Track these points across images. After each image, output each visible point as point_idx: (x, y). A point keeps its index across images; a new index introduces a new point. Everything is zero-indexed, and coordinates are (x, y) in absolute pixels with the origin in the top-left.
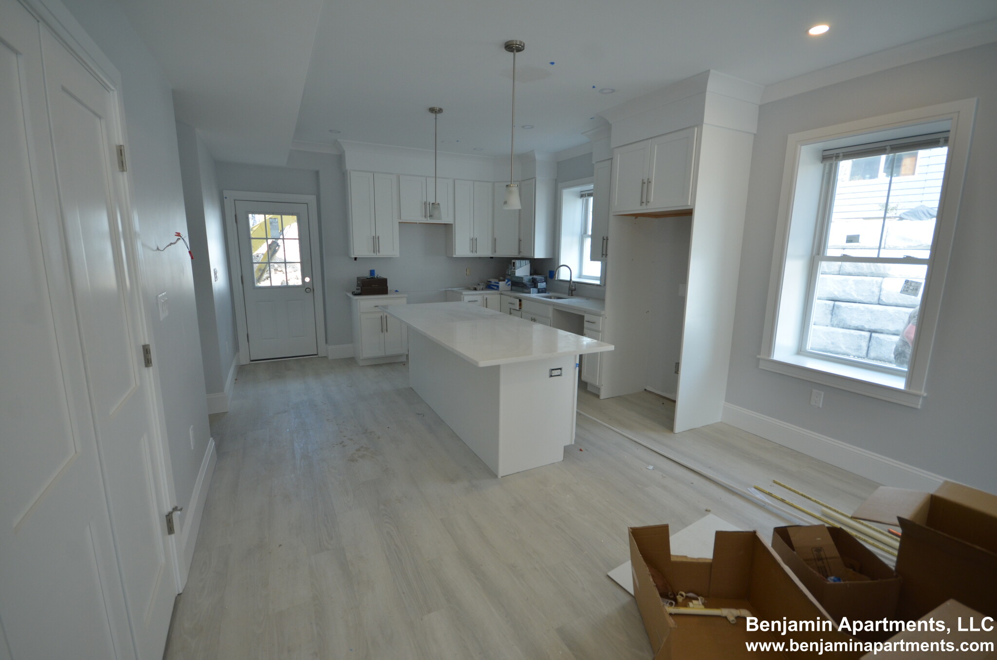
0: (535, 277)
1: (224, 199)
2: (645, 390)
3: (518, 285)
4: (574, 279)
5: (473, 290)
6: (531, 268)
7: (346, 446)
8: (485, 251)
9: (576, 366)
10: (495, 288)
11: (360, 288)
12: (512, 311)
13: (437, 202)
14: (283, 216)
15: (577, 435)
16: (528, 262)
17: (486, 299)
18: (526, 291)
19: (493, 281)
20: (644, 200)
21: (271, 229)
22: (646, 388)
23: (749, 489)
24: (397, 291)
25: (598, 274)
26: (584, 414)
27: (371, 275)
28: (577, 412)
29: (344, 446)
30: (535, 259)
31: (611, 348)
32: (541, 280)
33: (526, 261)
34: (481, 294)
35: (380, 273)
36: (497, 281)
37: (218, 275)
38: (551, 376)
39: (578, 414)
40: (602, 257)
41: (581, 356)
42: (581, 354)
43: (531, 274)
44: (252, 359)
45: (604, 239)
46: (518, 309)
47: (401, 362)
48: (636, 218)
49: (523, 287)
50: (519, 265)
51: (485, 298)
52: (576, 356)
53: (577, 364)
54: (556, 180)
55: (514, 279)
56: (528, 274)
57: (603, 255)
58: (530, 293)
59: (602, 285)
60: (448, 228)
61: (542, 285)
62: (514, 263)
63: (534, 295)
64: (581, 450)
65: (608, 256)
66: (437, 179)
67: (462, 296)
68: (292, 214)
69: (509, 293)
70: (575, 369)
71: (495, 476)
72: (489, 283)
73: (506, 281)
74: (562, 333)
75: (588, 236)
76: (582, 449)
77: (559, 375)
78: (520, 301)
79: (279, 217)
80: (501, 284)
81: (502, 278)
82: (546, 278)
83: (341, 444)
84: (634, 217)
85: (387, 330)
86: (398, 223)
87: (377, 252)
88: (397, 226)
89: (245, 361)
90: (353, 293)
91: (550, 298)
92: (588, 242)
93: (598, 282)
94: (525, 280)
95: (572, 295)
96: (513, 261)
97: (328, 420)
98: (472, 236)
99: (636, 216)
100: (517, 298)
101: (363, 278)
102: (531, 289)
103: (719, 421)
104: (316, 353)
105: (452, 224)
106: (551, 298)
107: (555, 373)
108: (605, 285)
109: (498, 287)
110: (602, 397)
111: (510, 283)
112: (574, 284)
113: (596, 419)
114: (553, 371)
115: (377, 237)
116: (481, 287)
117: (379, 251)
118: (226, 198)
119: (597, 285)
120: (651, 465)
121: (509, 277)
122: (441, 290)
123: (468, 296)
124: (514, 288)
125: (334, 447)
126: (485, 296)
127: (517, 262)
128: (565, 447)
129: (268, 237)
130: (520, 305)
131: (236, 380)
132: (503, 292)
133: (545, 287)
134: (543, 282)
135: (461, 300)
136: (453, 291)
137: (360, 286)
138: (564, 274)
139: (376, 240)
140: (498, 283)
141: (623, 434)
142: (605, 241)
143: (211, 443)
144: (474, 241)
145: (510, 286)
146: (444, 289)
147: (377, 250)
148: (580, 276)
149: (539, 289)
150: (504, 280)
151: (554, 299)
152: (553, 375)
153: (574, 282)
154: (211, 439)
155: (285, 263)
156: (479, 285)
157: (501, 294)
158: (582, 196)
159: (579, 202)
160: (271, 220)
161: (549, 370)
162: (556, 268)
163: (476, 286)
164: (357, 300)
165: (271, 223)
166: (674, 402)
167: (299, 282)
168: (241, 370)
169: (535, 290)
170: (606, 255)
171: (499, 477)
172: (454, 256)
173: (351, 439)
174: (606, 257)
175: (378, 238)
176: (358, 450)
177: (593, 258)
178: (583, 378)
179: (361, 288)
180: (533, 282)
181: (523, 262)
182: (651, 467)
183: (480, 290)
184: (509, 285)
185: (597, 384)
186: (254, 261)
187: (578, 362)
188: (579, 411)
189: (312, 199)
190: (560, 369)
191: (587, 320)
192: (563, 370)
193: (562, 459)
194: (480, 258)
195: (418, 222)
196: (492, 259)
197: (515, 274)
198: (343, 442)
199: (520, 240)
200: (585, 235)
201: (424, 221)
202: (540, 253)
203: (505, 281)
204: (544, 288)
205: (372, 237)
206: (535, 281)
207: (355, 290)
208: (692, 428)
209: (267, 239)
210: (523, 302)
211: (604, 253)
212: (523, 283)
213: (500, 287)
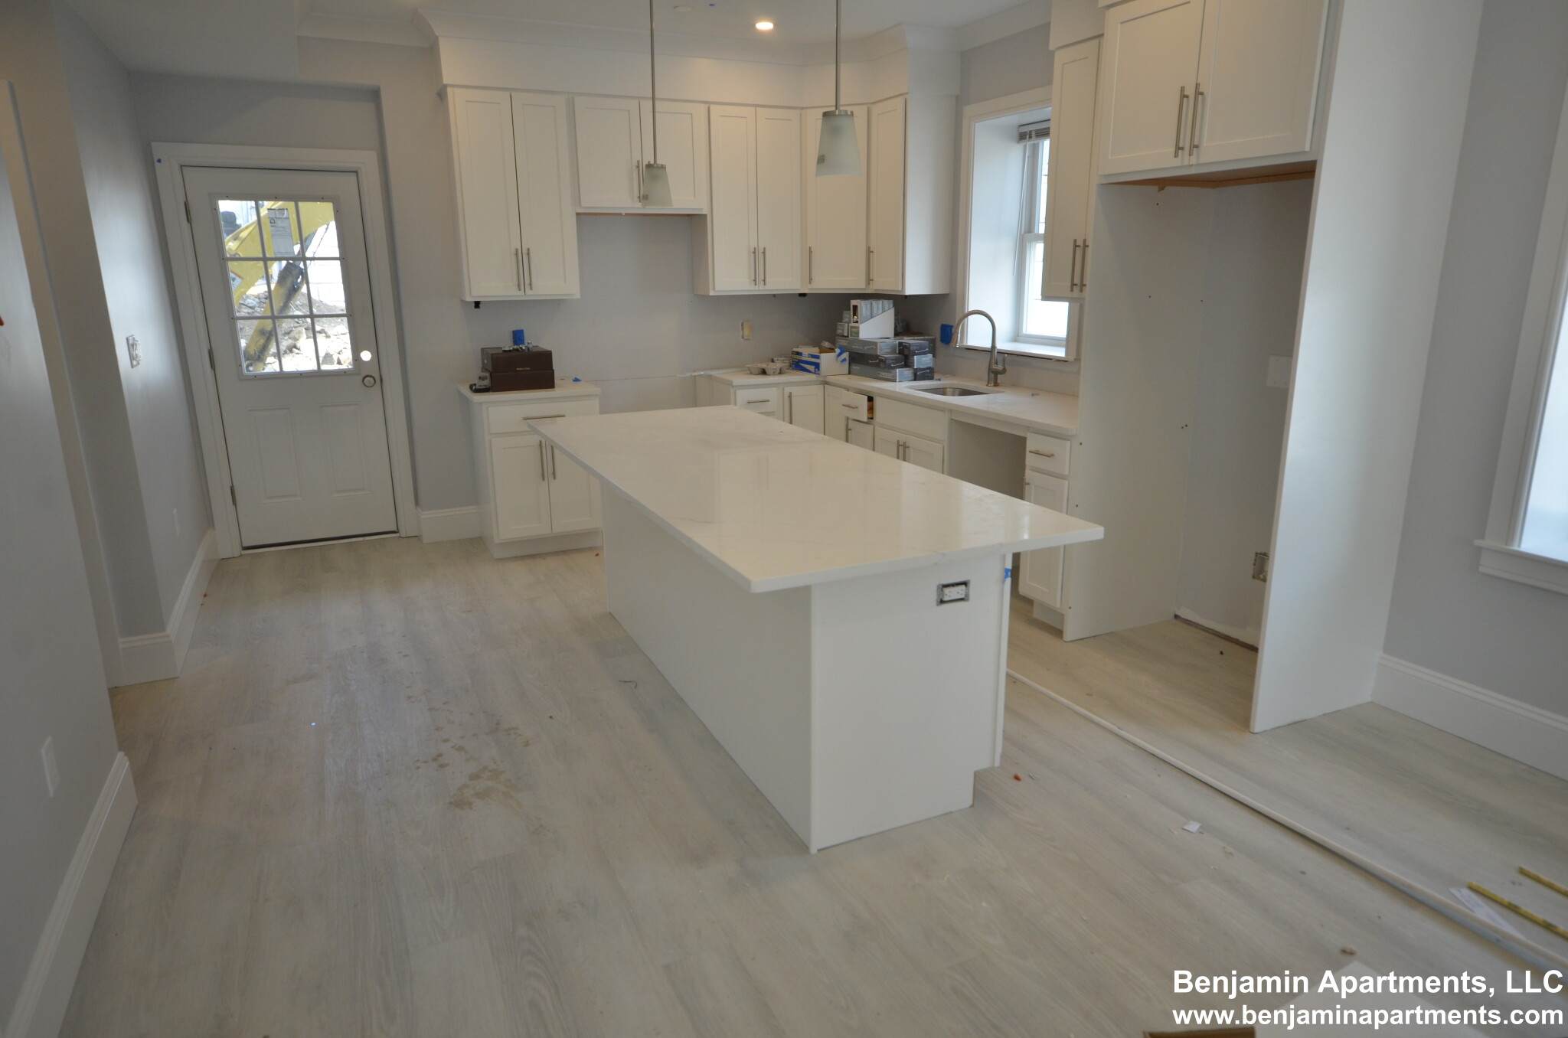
0: (907, 340)
1: (157, 164)
2: (1176, 617)
3: (863, 360)
4: (1002, 345)
5: (759, 374)
6: (896, 320)
7: (447, 765)
8: (785, 280)
9: (1006, 577)
10: (811, 368)
11: (487, 374)
12: (851, 424)
13: (659, 162)
14: (300, 204)
15: (1007, 737)
16: (888, 304)
17: (790, 397)
18: (884, 374)
19: (807, 351)
20: (1185, 142)
21: (273, 235)
22: (1178, 613)
23: (1454, 891)
24: (576, 380)
25: (1061, 331)
26: (1026, 680)
27: (515, 342)
28: (1008, 675)
29: (441, 766)
30: (906, 296)
31: (1097, 532)
32: (921, 347)
33: (886, 302)
34: (776, 385)
35: (535, 340)
36: (815, 351)
37: (140, 351)
38: (942, 602)
39: (1011, 680)
40: (1072, 290)
41: (1016, 557)
42: (1016, 551)
43: (896, 334)
44: (245, 545)
45: (1076, 246)
46: (865, 420)
47: (591, 549)
48: (1161, 189)
49: (877, 365)
50: (869, 313)
51: (787, 394)
52: (1004, 556)
53: (1007, 571)
54: (957, 97)
55: (856, 347)
56: (891, 333)
57: (1073, 285)
58: (894, 380)
59: (1071, 358)
60: (694, 224)
61: (922, 361)
62: (855, 307)
63: (903, 385)
64: (1017, 778)
65: (1087, 289)
66: (657, 103)
67: (732, 390)
68: (322, 199)
69: (846, 380)
70: (1003, 582)
71: (802, 847)
72: (798, 357)
73: (838, 351)
74: (971, 491)
75: (1038, 238)
76: (1020, 775)
77: (962, 599)
78: (870, 399)
79: (291, 205)
80: (826, 359)
81: (826, 344)
82: (933, 342)
83: (435, 760)
84: (1156, 188)
85: (554, 473)
86: (574, 218)
87: (527, 287)
88: (571, 223)
89: (229, 548)
90: (471, 387)
91: (942, 391)
92: (1037, 252)
93: (1060, 352)
94: (884, 350)
95: (996, 384)
96: (854, 302)
97: (409, 697)
98: (754, 245)
99: (1162, 183)
100: (861, 392)
101: (494, 352)
102: (898, 370)
103: (1369, 699)
104: (395, 529)
105: (705, 216)
106: (944, 394)
107: (951, 593)
108: (1078, 360)
109: (817, 366)
110: (1070, 634)
111: (846, 355)
112: (1000, 358)
113: (1053, 695)
114: (947, 590)
115: (525, 251)
116: (778, 365)
117: (530, 285)
118: (159, 161)
119: (1059, 360)
120: (1194, 820)
121: (843, 342)
122: (681, 376)
123: (747, 386)
124: (855, 368)
125: (418, 768)
126: (788, 390)
127: (863, 306)
128: (977, 775)
129: (268, 256)
130: (871, 409)
131: (205, 596)
132: (831, 379)
133: (931, 365)
134: (925, 353)
135: (729, 403)
136: (710, 377)
137: (487, 370)
138: (976, 334)
139: (522, 259)
140: (818, 357)
141: (1124, 733)
142: (1079, 252)
143: (121, 765)
144: (758, 256)
145: (847, 362)
146: (688, 374)
147: (527, 282)
148: (1017, 337)
149: (916, 371)
150: (832, 350)
151: (953, 395)
152: (946, 598)
153: (1001, 353)
154: (121, 754)
155: (312, 316)
156: (773, 361)
157: (825, 383)
158: (1022, 137)
159: (1015, 155)
160: (272, 215)
161: (935, 588)
162: (958, 317)
163: (764, 366)
164: (481, 404)
165: (272, 221)
166: (1254, 649)
167: (346, 361)
168: (220, 571)
169: (908, 372)
170: (1083, 285)
171: (813, 850)
172: (712, 293)
173: (460, 749)
174: (1081, 291)
175: (528, 254)
176: (474, 777)
177: (1048, 295)
178: (1023, 590)
179: (491, 375)
180: (901, 352)
181: (878, 304)
182: (1194, 827)
183: (774, 374)
184: (844, 360)
185: (1058, 605)
186: (238, 314)
187: (1009, 566)
188: (1012, 672)
189: (366, 160)
190: (965, 584)
191: (1033, 449)
192: (972, 585)
193: (970, 802)
194: (774, 295)
195: (623, 212)
196: (803, 298)
197: (857, 333)
198: (440, 755)
199: (869, 252)
200: (1028, 235)
201: (638, 207)
202: (917, 284)
203: (835, 352)
204: (929, 368)
205: (514, 251)
206: (906, 352)
207: (476, 381)
208: (1297, 718)
209: (265, 260)
210: (877, 401)
211: (1077, 281)
212: (876, 357)
213: (823, 367)
